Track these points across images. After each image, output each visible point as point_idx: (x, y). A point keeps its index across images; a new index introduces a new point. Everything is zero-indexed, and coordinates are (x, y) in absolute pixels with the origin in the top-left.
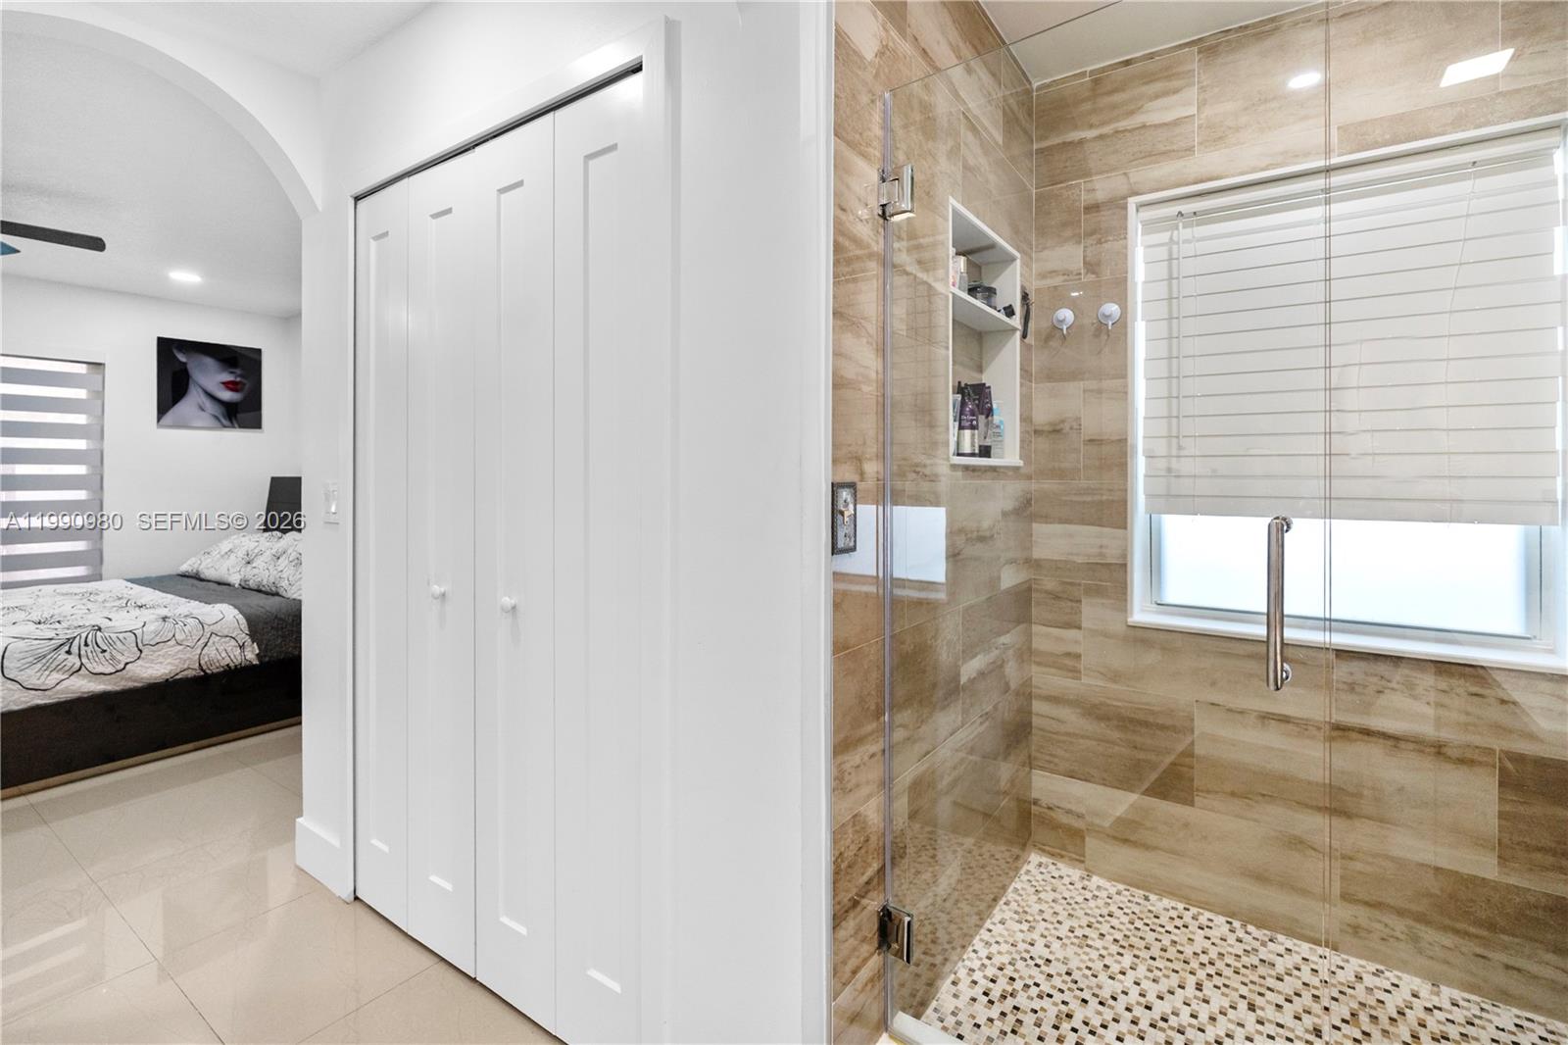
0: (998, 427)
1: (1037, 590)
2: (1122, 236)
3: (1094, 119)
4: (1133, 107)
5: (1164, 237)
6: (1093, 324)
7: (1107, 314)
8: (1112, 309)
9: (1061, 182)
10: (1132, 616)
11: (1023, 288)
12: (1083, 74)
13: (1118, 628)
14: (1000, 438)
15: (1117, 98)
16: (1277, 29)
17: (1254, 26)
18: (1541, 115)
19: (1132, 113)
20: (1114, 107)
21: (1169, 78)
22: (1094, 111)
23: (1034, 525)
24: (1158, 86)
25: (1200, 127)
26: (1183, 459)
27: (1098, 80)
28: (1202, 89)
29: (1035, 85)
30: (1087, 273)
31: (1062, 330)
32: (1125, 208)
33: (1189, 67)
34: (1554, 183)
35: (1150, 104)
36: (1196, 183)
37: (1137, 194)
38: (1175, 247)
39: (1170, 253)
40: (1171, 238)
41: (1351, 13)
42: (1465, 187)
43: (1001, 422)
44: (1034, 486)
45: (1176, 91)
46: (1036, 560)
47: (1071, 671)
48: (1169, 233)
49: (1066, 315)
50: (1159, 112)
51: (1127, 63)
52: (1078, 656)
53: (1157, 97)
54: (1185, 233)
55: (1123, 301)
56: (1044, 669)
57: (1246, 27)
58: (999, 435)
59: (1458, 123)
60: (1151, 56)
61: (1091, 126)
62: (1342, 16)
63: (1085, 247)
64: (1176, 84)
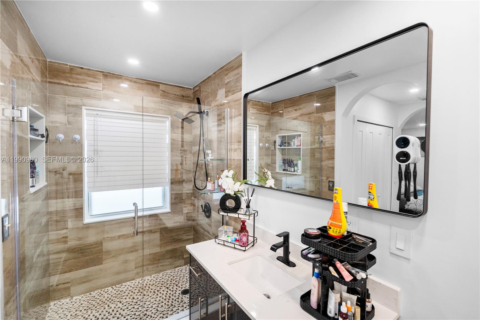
0: (37, 173)
1: (51, 221)
2: (81, 117)
3: (71, 80)
4: (83, 81)
5: (93, 119)
6: (71, 140)
7: (76, 138)
8: (77, 137)
9: (59, 95)
10: (84, 221)
11: (46, 127)
12: (67, 65)
13: (81, 225)
14: (38, 176)
15: (78, 77)
16: (121, 78)
17: (116, 75)
18: (165, 115)
19: (83, 83)
20: (78, 79)
21: (95, 78)
22: (71, 77)
23: (49, 201)
24: (91, 79)
25: (103, 94)
26: (98, 177)
27: (72, 69)
28: (103, 85)
29: (48, 60)
30: (69, 124)
31: (60, 140)
32: (81, 109)
33: (100, 78)
34: (166, 127)
35: (89, 82)
36: (102, 108)
37: (85, 106)
38: (96, 122)
39: (94, 123)
40: (95, 120)
41: (136, 82)
42: (155, 124)
43: (38, 171)
44: (49, 188)
45: (96, 82)
46: (50, 212)
47: (64, 242)
48: (94, 118)
49: (61, 136)
50: (91, 85)
51: (82, 68)
52: (67, 237)
53: (91, 81)
54: (99, 119)
55: (81, 134)
56: (54, 245)
57: (114, 74)
58: (38, 175)
59: (154, 112)
60: (89, 70)
61: (70, 82)
62: (135, 82)
63: (68, 117)
64: (96, 80)
